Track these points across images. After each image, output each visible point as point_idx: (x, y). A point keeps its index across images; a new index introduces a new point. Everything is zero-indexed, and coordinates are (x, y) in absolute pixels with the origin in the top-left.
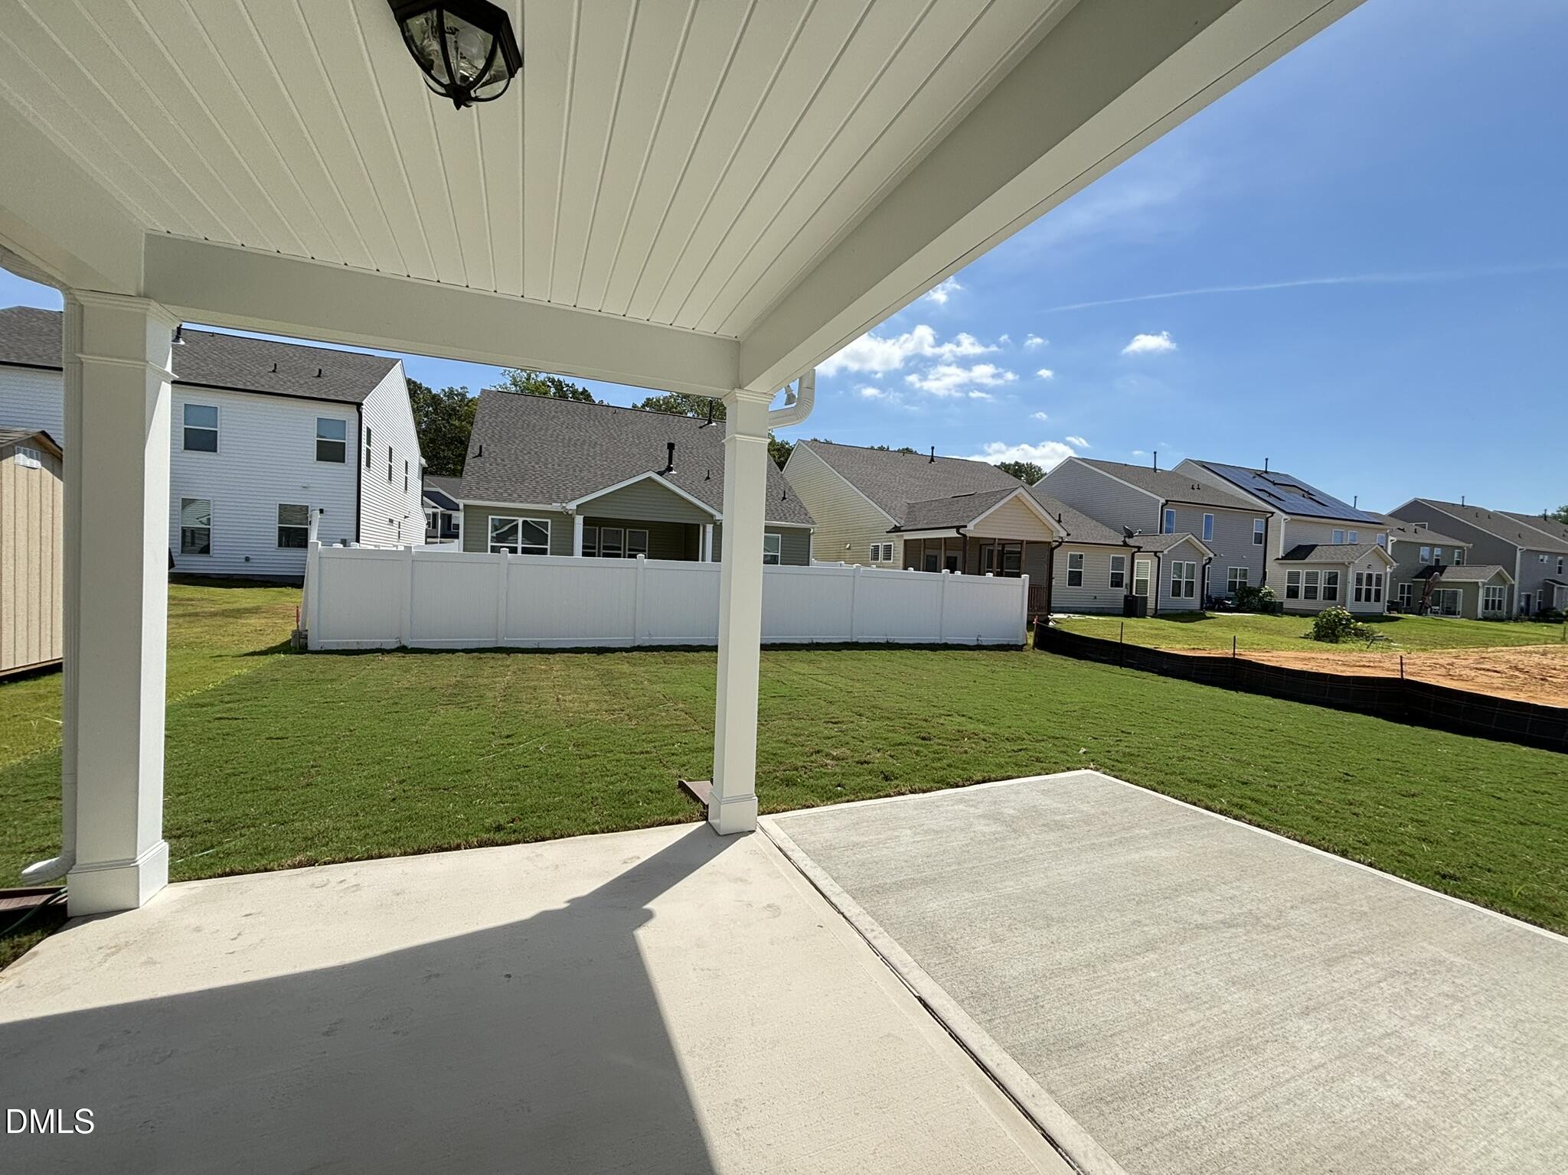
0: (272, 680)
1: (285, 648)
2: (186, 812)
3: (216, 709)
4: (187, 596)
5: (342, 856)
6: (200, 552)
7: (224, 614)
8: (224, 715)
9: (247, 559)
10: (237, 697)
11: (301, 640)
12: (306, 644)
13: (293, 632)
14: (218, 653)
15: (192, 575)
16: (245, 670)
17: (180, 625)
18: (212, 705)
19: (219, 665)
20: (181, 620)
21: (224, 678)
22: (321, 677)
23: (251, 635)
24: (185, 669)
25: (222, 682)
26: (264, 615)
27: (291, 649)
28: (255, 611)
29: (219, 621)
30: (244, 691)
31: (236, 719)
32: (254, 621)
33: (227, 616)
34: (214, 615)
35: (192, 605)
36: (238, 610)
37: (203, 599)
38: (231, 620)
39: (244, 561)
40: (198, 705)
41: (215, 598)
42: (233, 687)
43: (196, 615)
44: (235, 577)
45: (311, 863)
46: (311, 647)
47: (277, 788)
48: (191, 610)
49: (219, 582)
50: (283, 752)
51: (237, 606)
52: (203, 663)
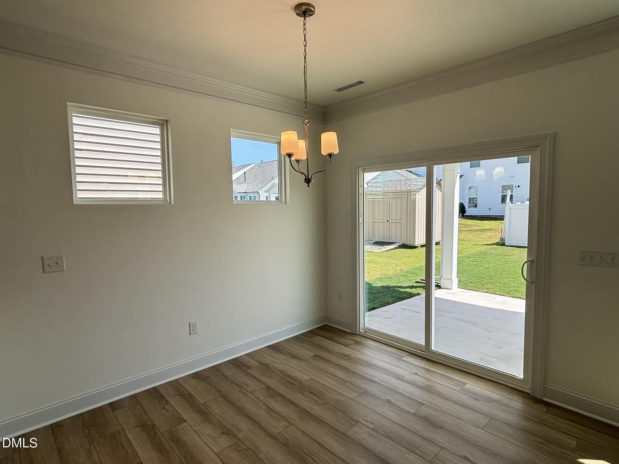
0: (490, 253)
1: (497, 244)
2: (462, 278)
3: (473, 259)
4: (469, 224)
5: (494, 293)
6: (474, 207)
7: (480, 230)
8: (474, 260)
9: (490, 209)
10: (479, 256)
11: (503, 241)
12: (505, 242)
13: (500, 237)
14: (476, 243)
15: (471, 216)
16: (483, 249)
17: (466, 234)
18: (472, 258)
19: (476, 247)
20: (466, 232)
21: (476, 251)
22: (506, 254)
23: (487, 239)
24: (466, 247)
25: (475, 252)
26: (493, 231)
27: (499, 244)
28: (490, 230)
29: (478, 233)
30: (481, 255)
31: (477, 262)
32: (489, 234)
33: (480, 231)
34: (477, 230)
35: (470, 227)
36: (484, 229)
37: (474, 225)
38: (482, 233)
39: (488, 210)
40: (468, 257)
41: (478, 225)
42: (478, 253)
43: (471, 230)
44: (486, 216)
45: (487, 292)
46: (506, 244)
47: (483, 278)
48: (470, 229)
49: (480, 218)
50: (487, 271)
51: (484, 228)
52: (471, 246)
